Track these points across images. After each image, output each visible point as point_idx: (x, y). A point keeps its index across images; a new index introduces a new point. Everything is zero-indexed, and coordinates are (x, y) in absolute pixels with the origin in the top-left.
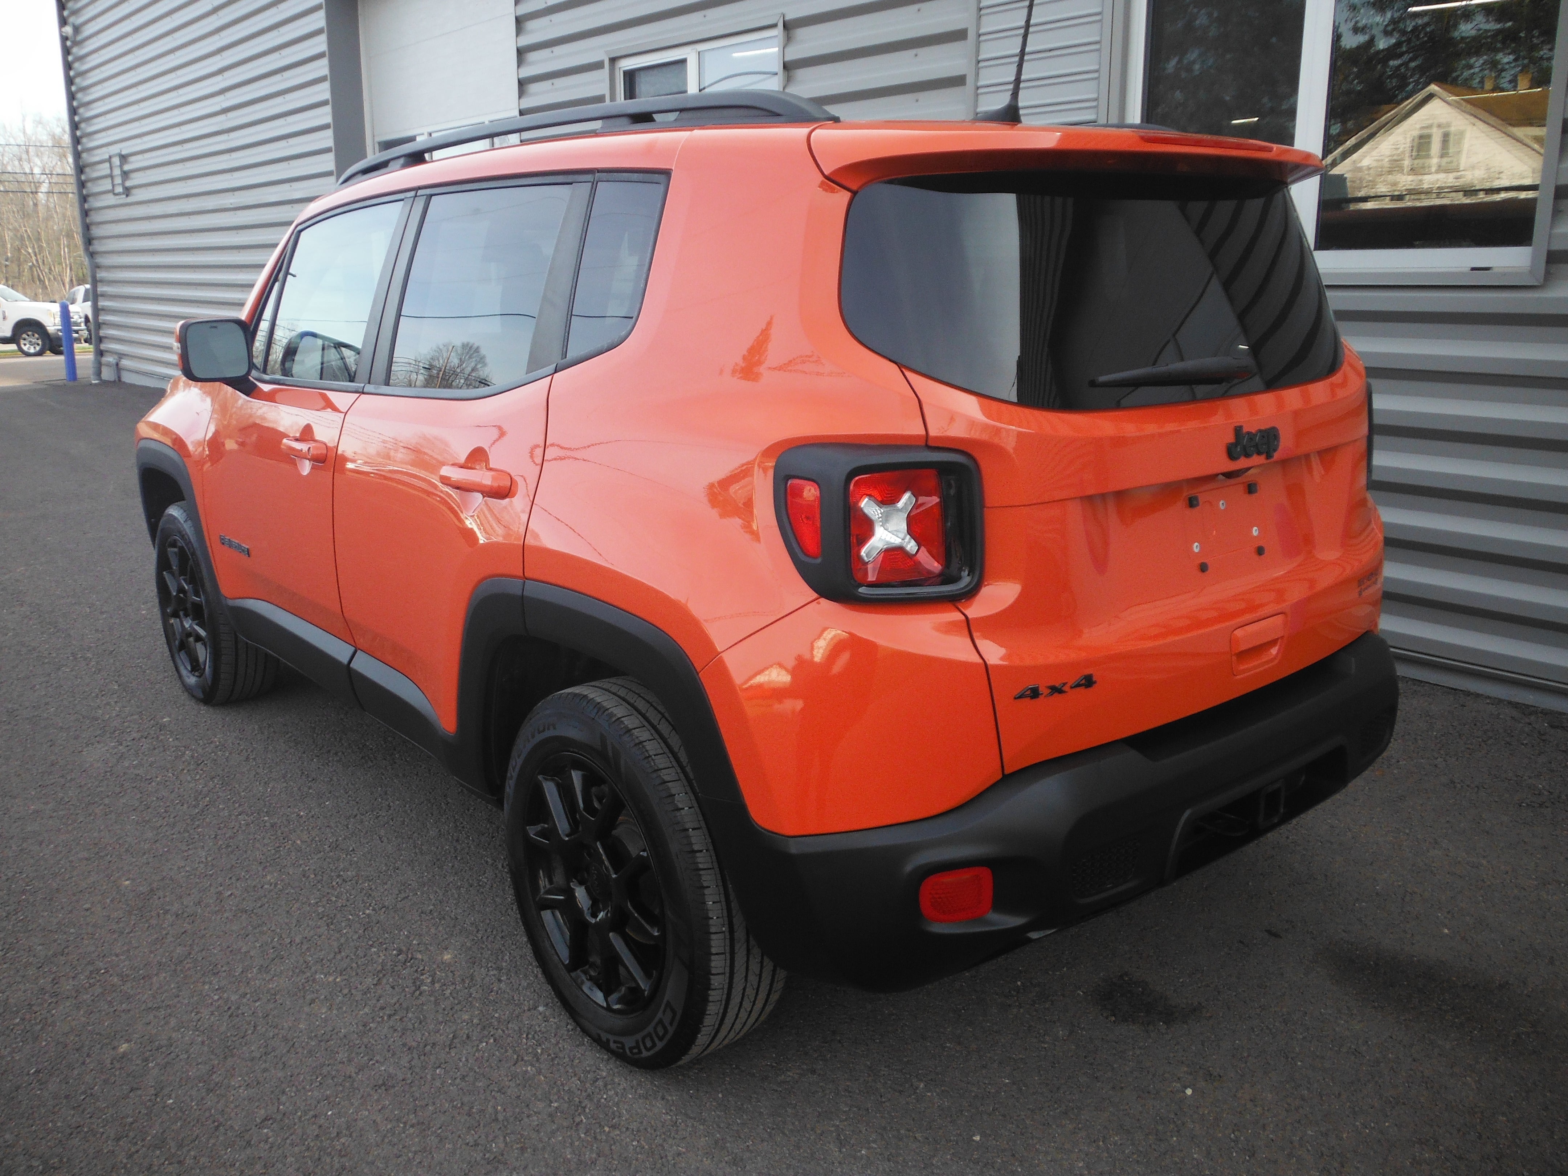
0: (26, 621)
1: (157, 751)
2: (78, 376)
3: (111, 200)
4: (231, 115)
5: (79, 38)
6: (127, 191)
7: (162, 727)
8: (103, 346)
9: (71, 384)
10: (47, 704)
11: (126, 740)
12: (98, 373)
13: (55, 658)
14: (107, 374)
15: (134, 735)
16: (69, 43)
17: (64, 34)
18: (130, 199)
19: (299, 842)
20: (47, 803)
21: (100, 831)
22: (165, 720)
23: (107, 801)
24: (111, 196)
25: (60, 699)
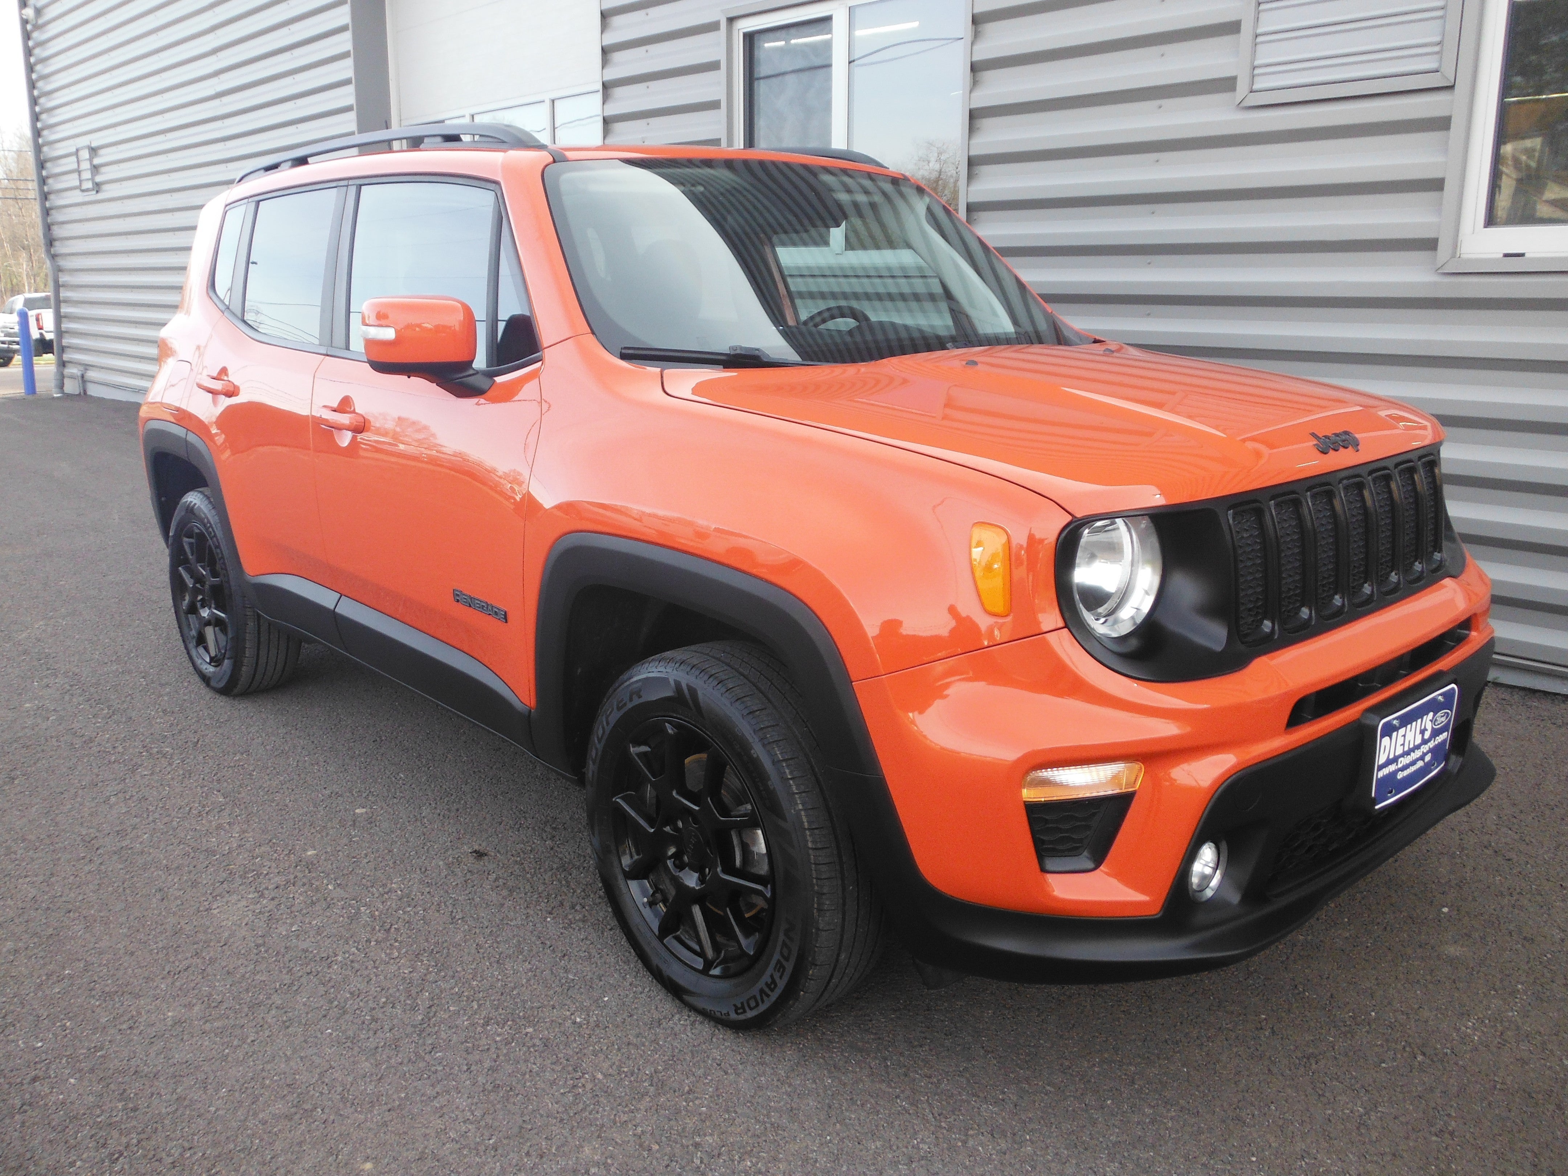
0: (67, 698)
1: (317, 907)
2: (37, 390)
3: (76, 197)
4: (226, 99)
5: (40, 21)
6: (98, 187)
7: (310, 866)
8: (66, 357)
9: (31, 397)
10: (134, 828)
11: (267, 889)
12: (61, 386)
13: (123, 754)
14: (71, 387)
15: (279, 880)
16: (29, 27)
17: (24, 17)
18: (100, 196)
19: (600, 1076)
20: (190, 1006)
21: (288, 1059)
22: (309, 853)
23: (277, 1000)
24: (77, 192)
25: (151, 818)
